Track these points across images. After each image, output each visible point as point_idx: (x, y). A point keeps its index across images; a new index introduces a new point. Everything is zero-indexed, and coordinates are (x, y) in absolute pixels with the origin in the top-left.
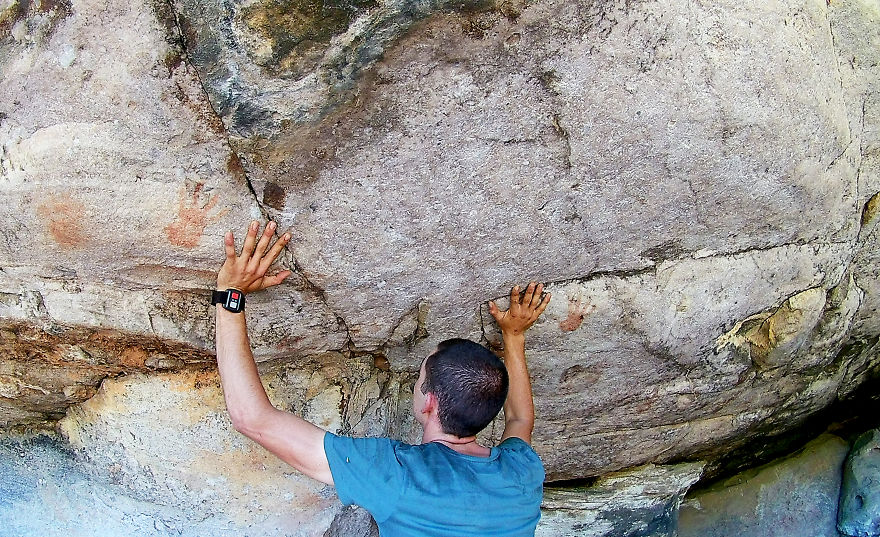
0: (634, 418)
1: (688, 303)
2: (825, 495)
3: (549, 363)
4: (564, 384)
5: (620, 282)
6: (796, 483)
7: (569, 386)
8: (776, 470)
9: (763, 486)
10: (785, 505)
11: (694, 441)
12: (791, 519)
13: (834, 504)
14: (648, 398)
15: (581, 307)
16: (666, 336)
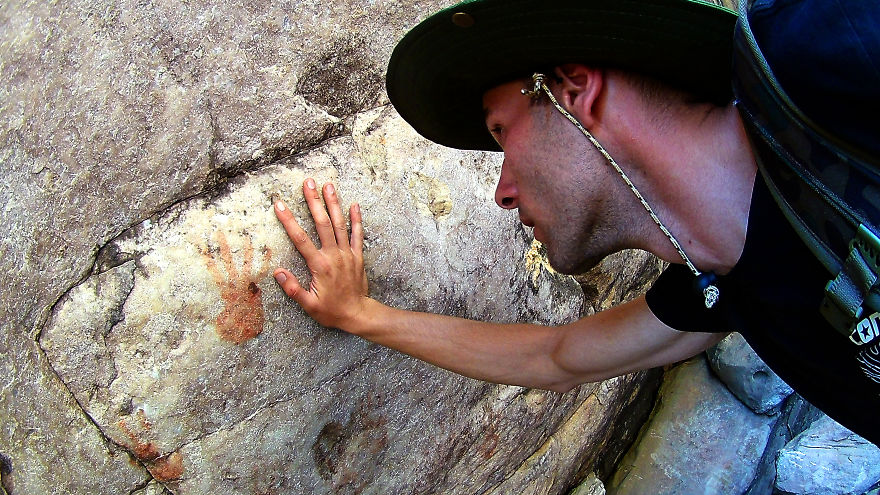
0: (486, 471)
1: (443, 193)
2: (719, 407)
3: (268, 446)
4: (337, 478)
5: (291, 177)
6: (681, 425)
7: (346, 477)
8: (652, 433)
9: (653, 456)
10: (691, 447)
11: (573, 454)
12: (708, 450)
13: (733, 404)
14: (484, 428)
15: (238, 262)
16: (444, 275)
